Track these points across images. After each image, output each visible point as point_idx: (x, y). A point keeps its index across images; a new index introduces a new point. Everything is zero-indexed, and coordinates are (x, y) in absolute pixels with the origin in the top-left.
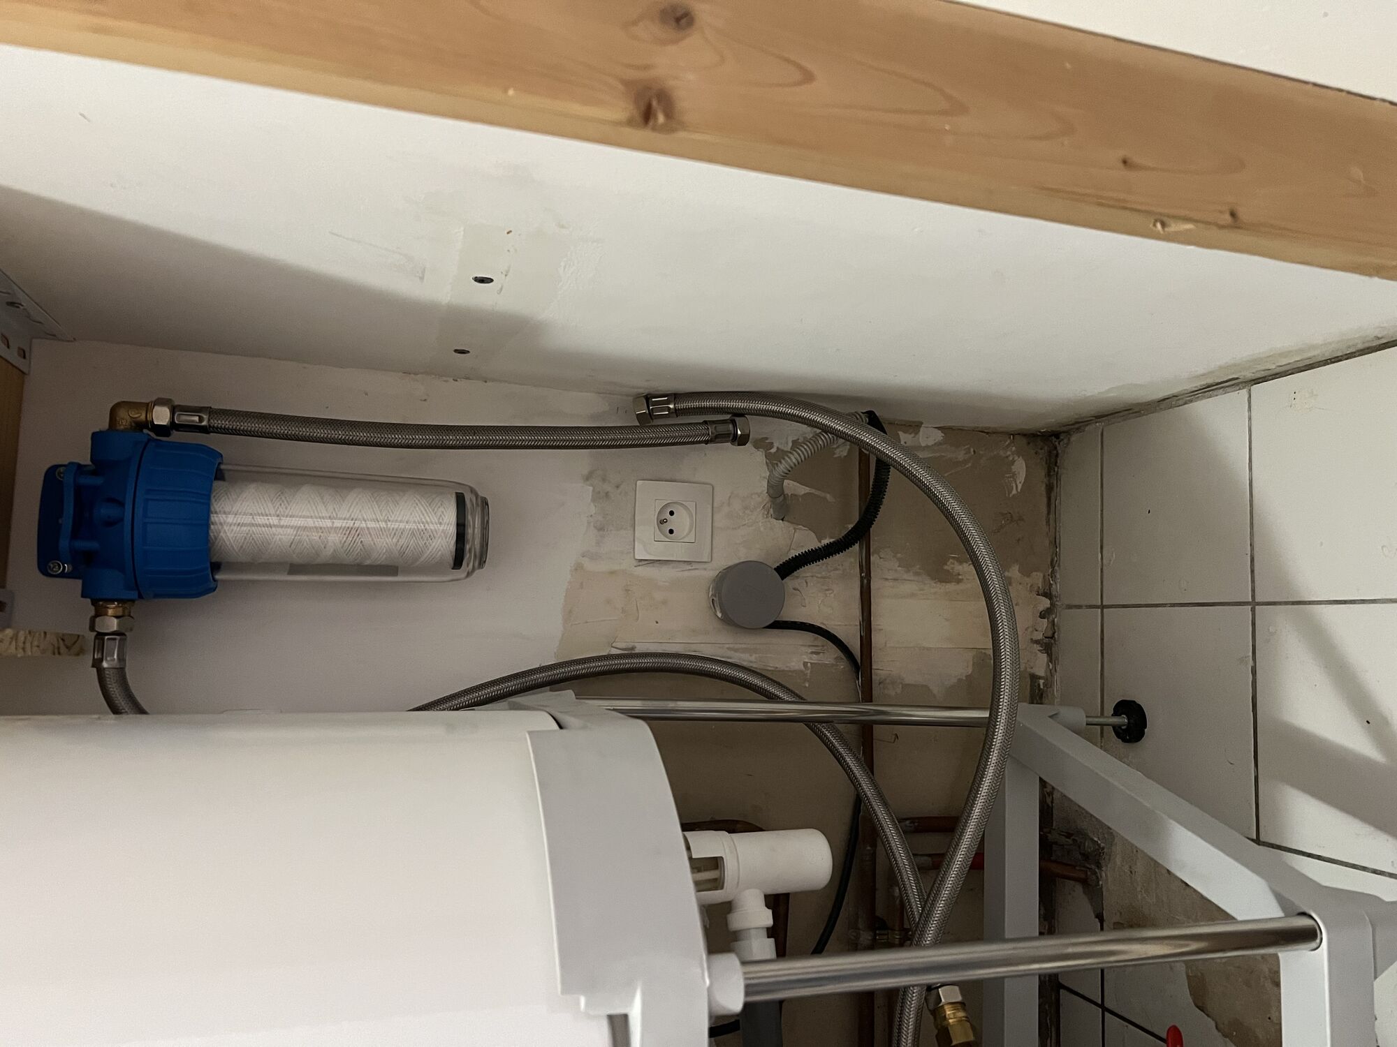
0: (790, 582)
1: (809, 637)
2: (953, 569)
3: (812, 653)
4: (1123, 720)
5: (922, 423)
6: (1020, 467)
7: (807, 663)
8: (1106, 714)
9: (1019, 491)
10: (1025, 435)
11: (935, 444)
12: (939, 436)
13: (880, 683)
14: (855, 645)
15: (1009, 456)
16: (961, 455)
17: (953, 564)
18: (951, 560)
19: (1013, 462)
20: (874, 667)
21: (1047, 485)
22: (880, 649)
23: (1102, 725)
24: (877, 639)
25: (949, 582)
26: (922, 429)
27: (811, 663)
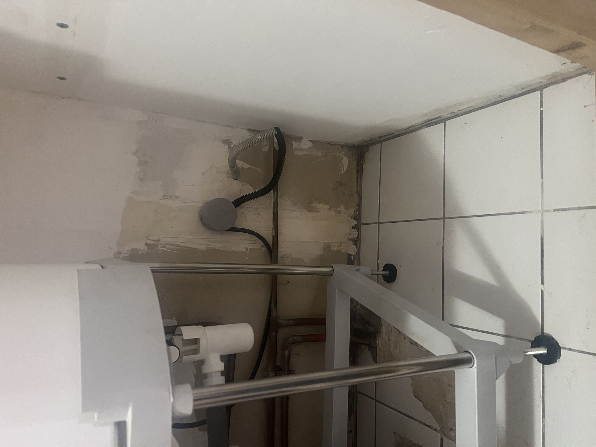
0: (239, 210)
1: (248, 236)
2: (315, 206)
3: (250, 243)
4: (387, 273)
5: (303, 138)
6: (345, 161)
7: (248, 248)
8: (379, 270)
9: (345, 171)
10: (348, 147)
11: (309, 148)
12: (310, 144)
13: (281, 258)
14: (270, 240)
15: (341, 156)
16: (319, 154)
17: (316, 204)
18: (314, 202)
19: (343, 158)
20: (278, 250)
21: (357, 170)
22: (282, 242)
23: (378, 275)
24: (280, 237)
25: (313, 212)
26: (302, 141)
27: (250, 248)
